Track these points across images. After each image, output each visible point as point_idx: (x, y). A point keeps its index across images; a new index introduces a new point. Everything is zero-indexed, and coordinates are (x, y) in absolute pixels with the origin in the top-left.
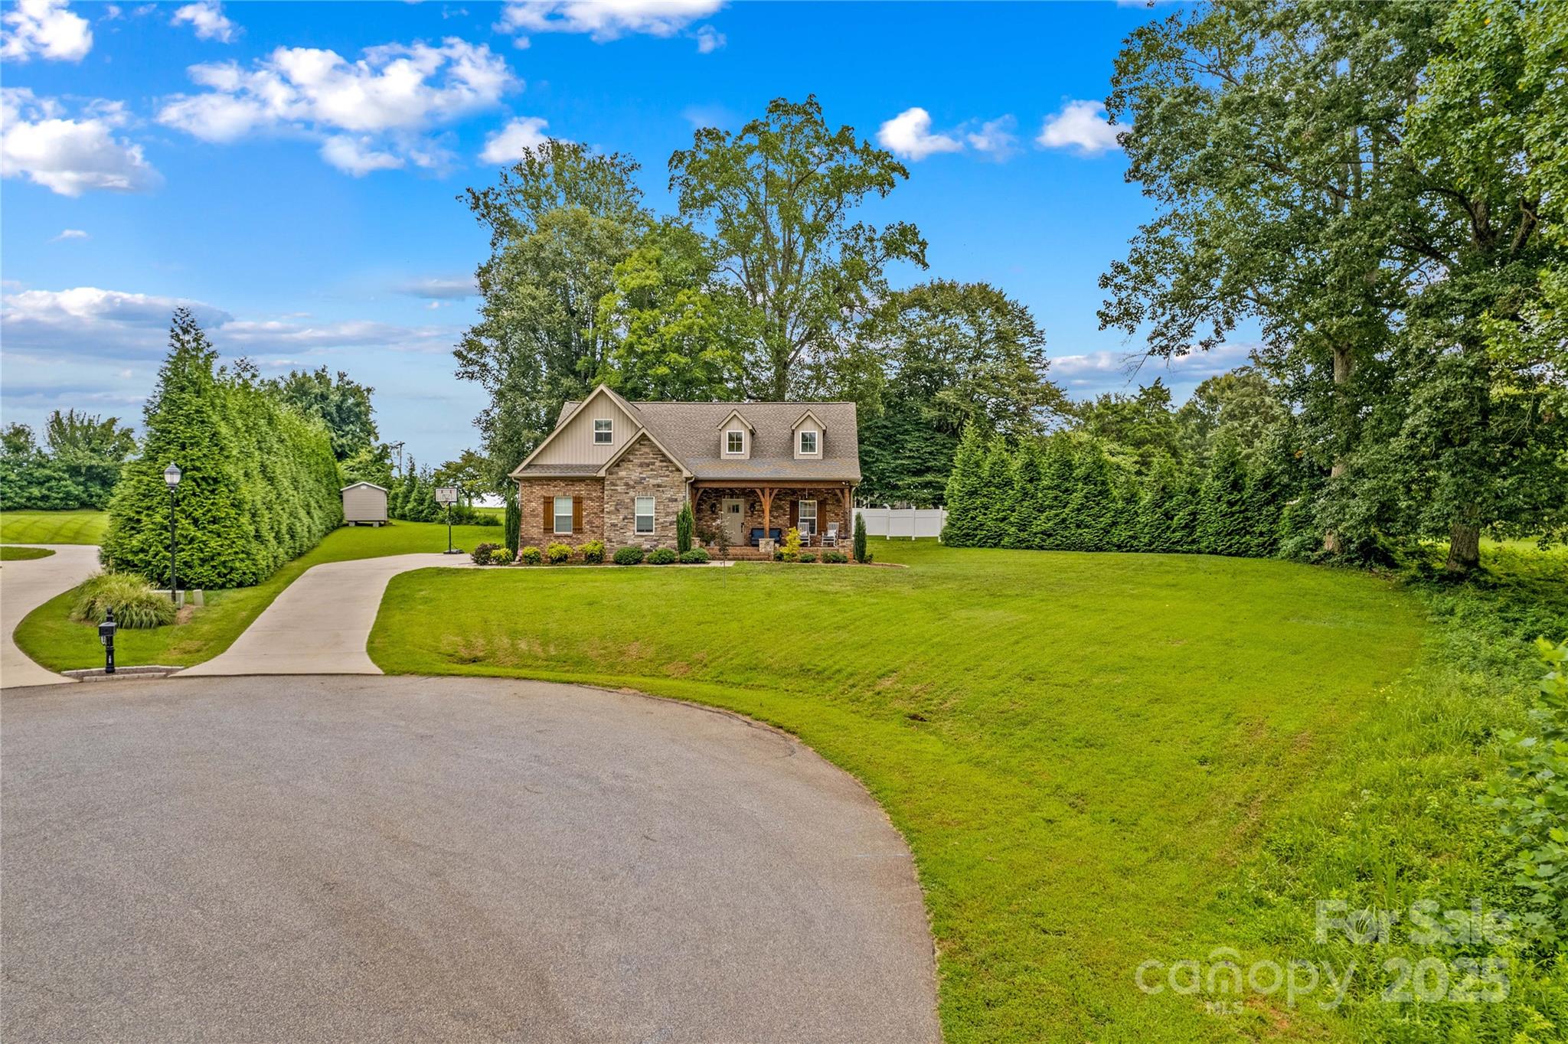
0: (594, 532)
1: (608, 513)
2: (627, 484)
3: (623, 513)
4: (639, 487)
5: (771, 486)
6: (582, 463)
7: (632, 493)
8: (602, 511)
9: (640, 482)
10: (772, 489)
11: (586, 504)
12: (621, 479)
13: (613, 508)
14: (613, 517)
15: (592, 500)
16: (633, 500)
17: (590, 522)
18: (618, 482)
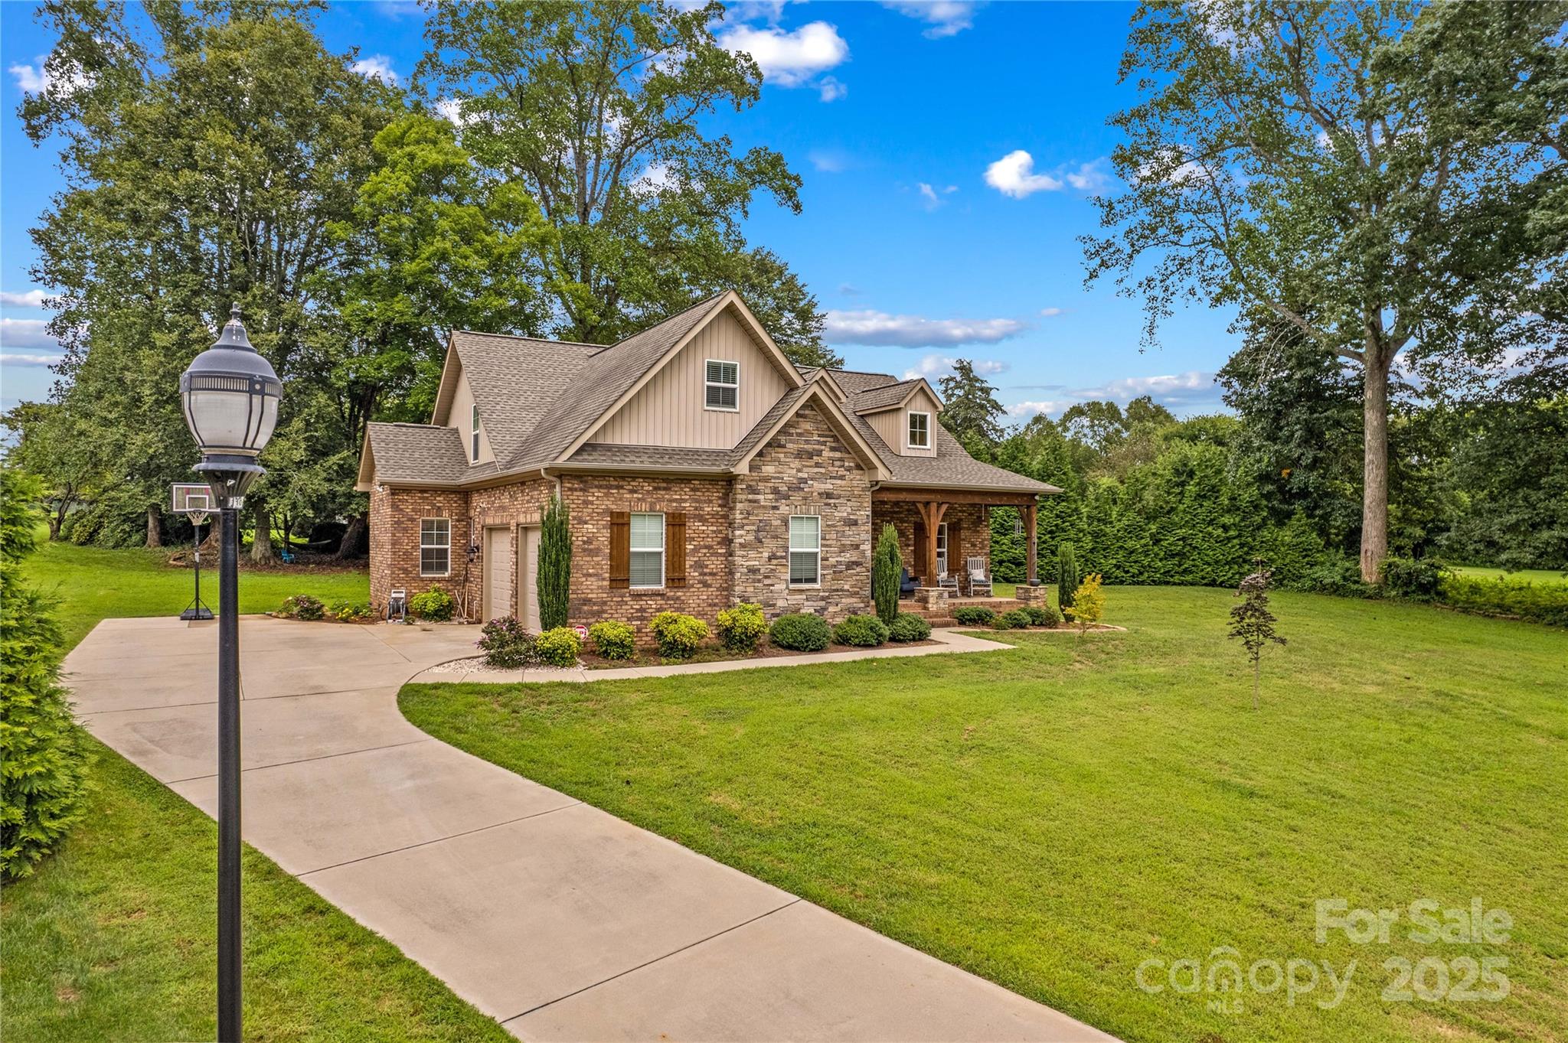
0: (706, 585)
1: (742, 546)
2: (775, 491)
3: (770, 546)
4: (796, 497)
5: (939, 498)
6: (690, 446)
7: (784, 509)
8: (728, 542)
9: (797, 487)
10: (939, 505)
11: (694, 527)
12: (766, 480)
13: (751, 537)
14: (752, 554)
15: (702, 519)
16: (786, 523)
17: (699, 565)
18: (761, 486)
